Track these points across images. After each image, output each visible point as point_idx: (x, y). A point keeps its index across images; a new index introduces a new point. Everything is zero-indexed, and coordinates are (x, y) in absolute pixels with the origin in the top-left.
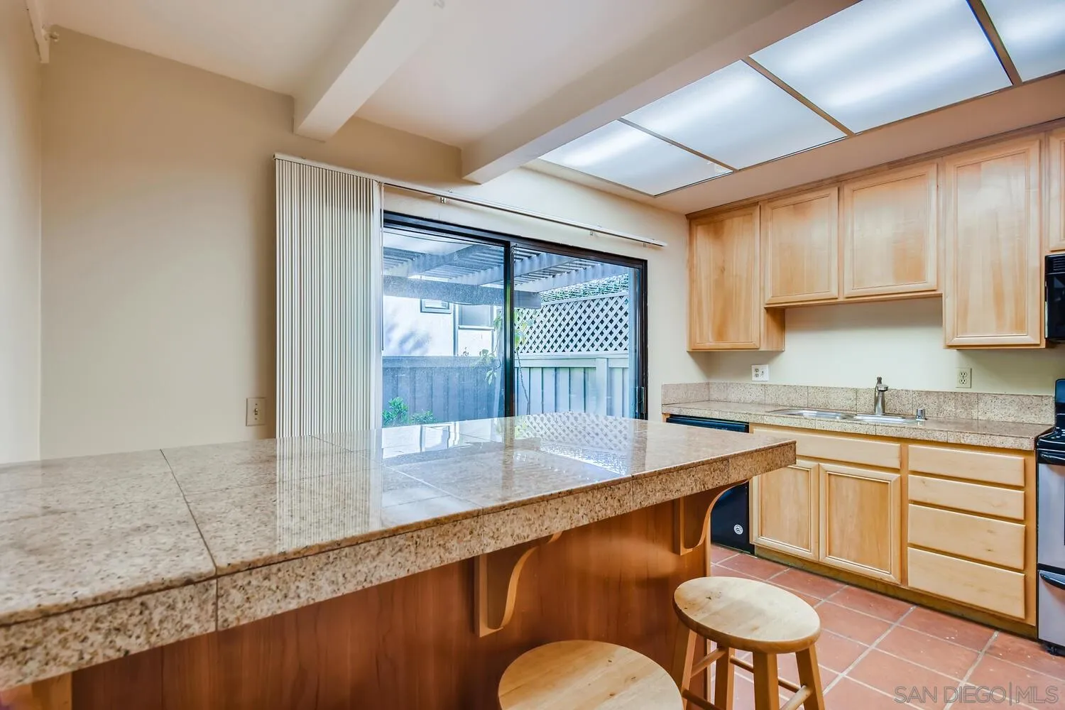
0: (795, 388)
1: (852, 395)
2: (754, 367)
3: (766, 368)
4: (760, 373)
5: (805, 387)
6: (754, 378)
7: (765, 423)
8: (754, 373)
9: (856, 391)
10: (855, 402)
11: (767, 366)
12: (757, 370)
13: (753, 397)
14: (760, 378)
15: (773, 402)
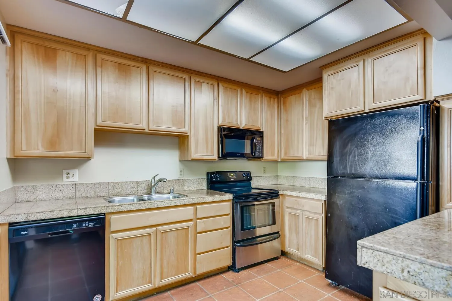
0: (100, 184)
1: (135, 185)
2: (65, 172)
3: (76, 172)
4: (71, 175)
5: (107, 183)
6: (65, 180)
7: (120, 210)
8: (65, 176)
9: (138, 183)
10: (137, 189)
11: (77, 170)
12: (68, 174)
13: (65, 194)
14: (71, 179)
15: (83, 195)
